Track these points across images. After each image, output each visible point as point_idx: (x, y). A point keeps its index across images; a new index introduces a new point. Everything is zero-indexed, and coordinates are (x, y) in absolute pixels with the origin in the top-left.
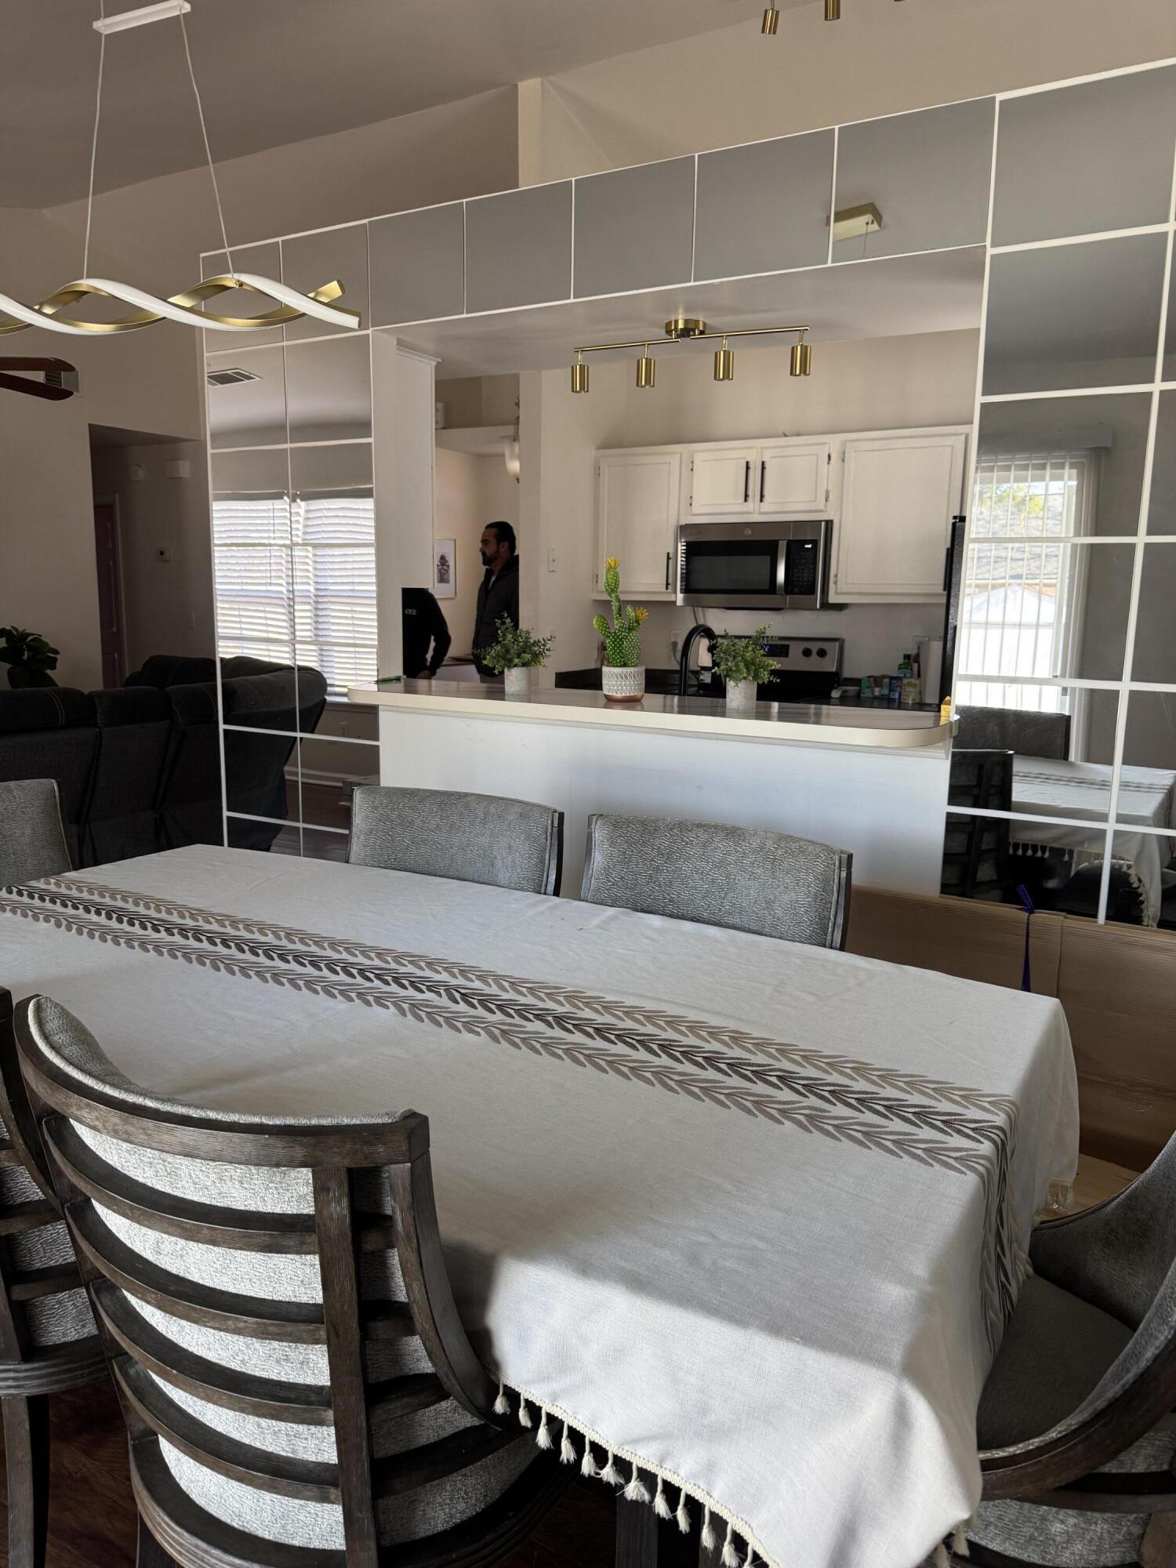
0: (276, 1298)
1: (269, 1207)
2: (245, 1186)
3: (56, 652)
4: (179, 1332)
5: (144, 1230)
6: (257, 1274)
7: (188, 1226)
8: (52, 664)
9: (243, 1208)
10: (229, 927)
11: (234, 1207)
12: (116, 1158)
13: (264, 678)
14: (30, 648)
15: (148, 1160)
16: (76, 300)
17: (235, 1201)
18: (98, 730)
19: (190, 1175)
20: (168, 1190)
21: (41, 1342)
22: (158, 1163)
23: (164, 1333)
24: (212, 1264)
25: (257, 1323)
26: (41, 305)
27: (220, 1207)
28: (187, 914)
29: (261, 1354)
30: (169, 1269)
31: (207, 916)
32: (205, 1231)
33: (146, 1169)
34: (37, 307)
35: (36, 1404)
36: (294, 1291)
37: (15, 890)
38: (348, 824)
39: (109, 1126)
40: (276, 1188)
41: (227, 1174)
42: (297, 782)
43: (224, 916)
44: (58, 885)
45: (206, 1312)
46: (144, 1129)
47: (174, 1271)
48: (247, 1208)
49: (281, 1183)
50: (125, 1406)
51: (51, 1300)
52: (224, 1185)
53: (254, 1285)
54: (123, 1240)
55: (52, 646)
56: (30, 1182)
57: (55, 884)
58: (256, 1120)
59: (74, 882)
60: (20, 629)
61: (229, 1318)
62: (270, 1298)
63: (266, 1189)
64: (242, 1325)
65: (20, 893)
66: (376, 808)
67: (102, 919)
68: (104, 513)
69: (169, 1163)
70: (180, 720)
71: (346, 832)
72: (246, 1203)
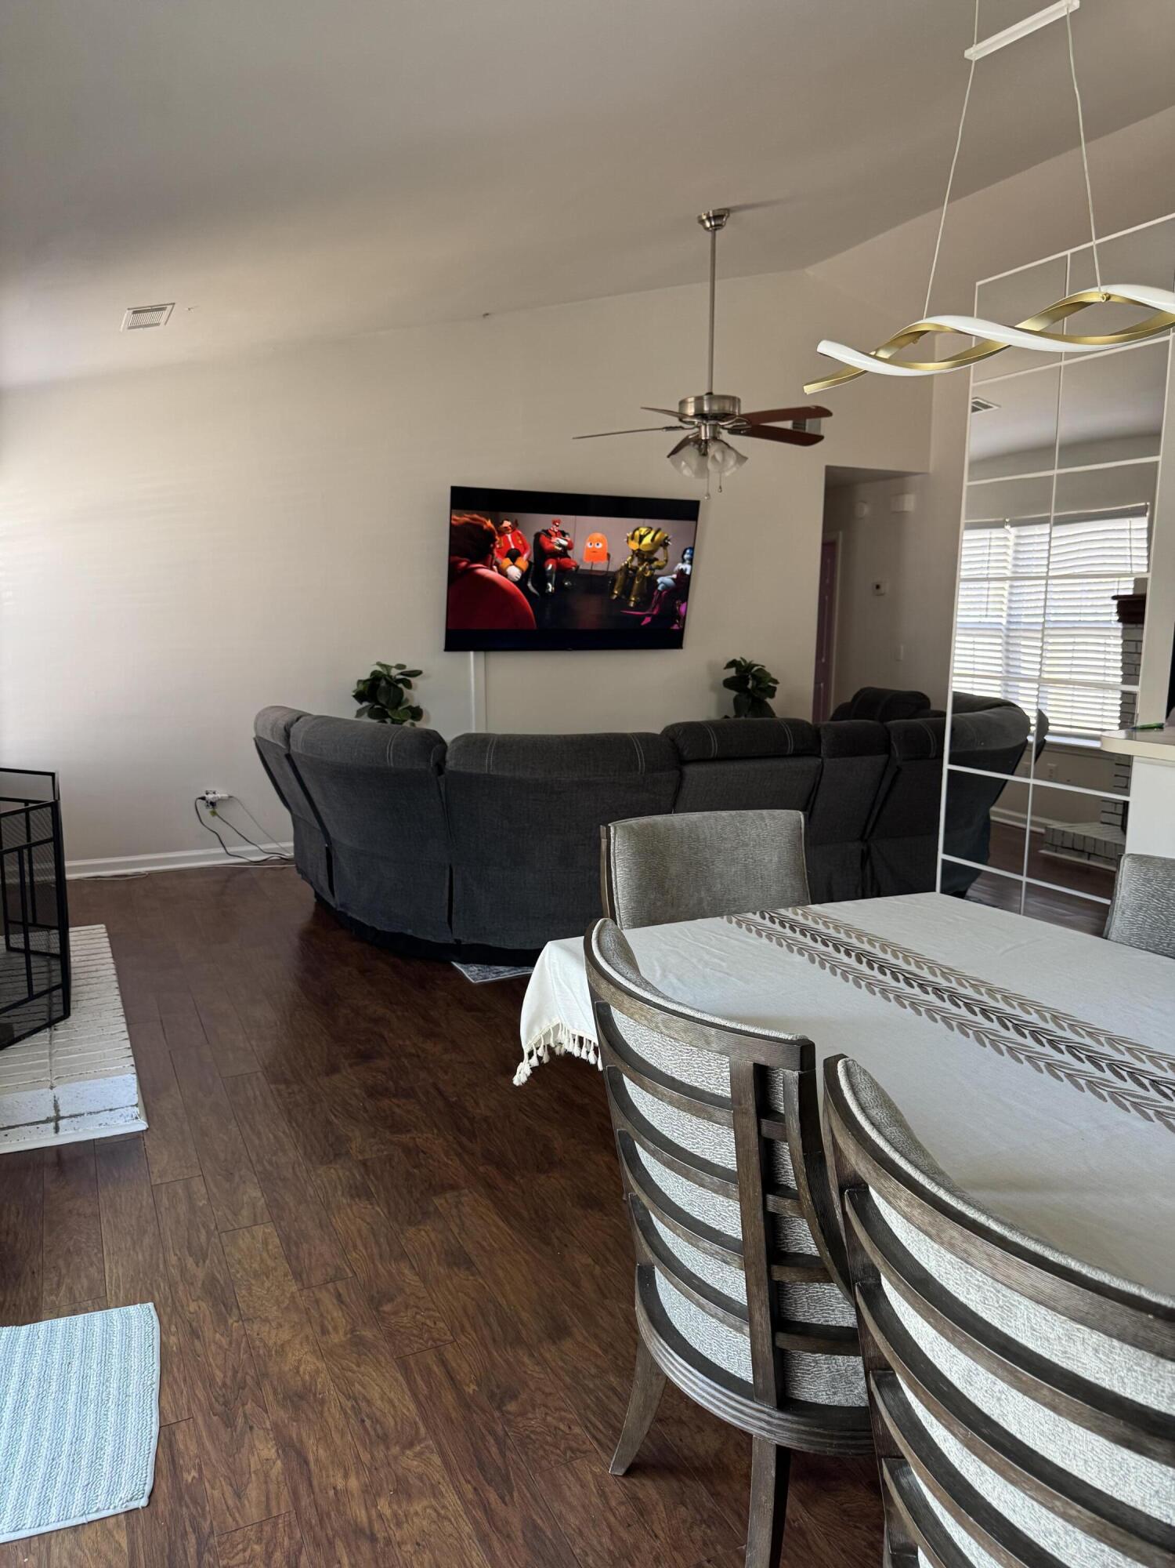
0: (1117, 1495)
1: (1129, 1391)
2: (1101, 1356)
3: (776, 682)
4: (977, 1474)
5: (954, 1351)
6: (1096, 1458)
7: (1024, 1379)
8: (771, 692)
9: (1092, 1379)
10: (986, 996)
11: (1080, 1374)
12: (933, 1263)
13: (983, 716)
14: (754, 677)
15: (976, 1283)
16: (914, 341)
17: (1082, 1368)
18: (820, 760)
19: (1029, 1319)
20: (996, 1323)
21: (793, 1394)
22: (988, 1290)
23: (957, 1466)
24: (1037, 1424)
25: (1094, 1519)
26: (877, 350)
27: (1062, 1368)
28: (938, 972)
29: (1083, 1547)
30: (979, 1405)
31: (961, 979)
32: (1045, 1392)
33: (971, 1290)
34: (873, 353)
35: (783, 1455)
36: (1143, 1499)
37: (767, 916)
38: (1110, 892)
39: (946, 1237)
40: (1143, 1374)
41: (1079, 1334)
42: (1025, 830)
43: (982, 982)
44: (805, 916)
45: (1028, 1479)
46: (988, 1255)
47: (985, 1410)
48: (1097, 1382)
49: (1151, 1370)
50: (889, 1512)
51: (809, 1357)
52: (1072, 1345)
53: (1089, 1469)
54: (923, 1349)
55: (774, 676)
56: (805, 1235)
57: (802, 915)
58: (1133, 1289)
59: (820, 916)
60: (748, 661)
61: (1059, 1499)
62: (1110, 1493)
63: (1129, 1370)
64: (1073, 1513)
65: (772, 920)
66: (1149, 881)
67: (852, 961)
68: (829, 548)
69: (1003, 1295)
70: (897, 754)
71: (1108, 902)
72: (1097, 1376)
